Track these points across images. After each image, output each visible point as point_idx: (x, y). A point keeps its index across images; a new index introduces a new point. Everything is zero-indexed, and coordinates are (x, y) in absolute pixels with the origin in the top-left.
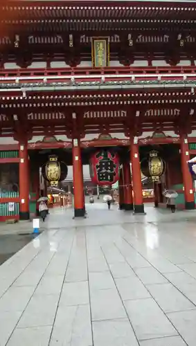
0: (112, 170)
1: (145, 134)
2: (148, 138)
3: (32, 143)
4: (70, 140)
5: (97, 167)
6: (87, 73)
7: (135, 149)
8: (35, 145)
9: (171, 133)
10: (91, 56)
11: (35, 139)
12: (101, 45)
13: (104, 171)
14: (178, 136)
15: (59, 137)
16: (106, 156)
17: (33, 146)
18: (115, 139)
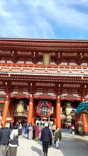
0: (47, 110)
1: (64, 95)
2: (65, 97)
3: (12, 95)
4: (29, 95)
5: (41, 108)
6: (40, 67)
7: (58, 101)
8: (13, 96)
9: (77, 95)
10: (42, 60)
11: (14, 93)
12: (47, 56)
13: (43, 110)
14: (80, 97)
15: (24, 93)
16: (45, 103)
17: (12, 96)
18: (50, 96)
